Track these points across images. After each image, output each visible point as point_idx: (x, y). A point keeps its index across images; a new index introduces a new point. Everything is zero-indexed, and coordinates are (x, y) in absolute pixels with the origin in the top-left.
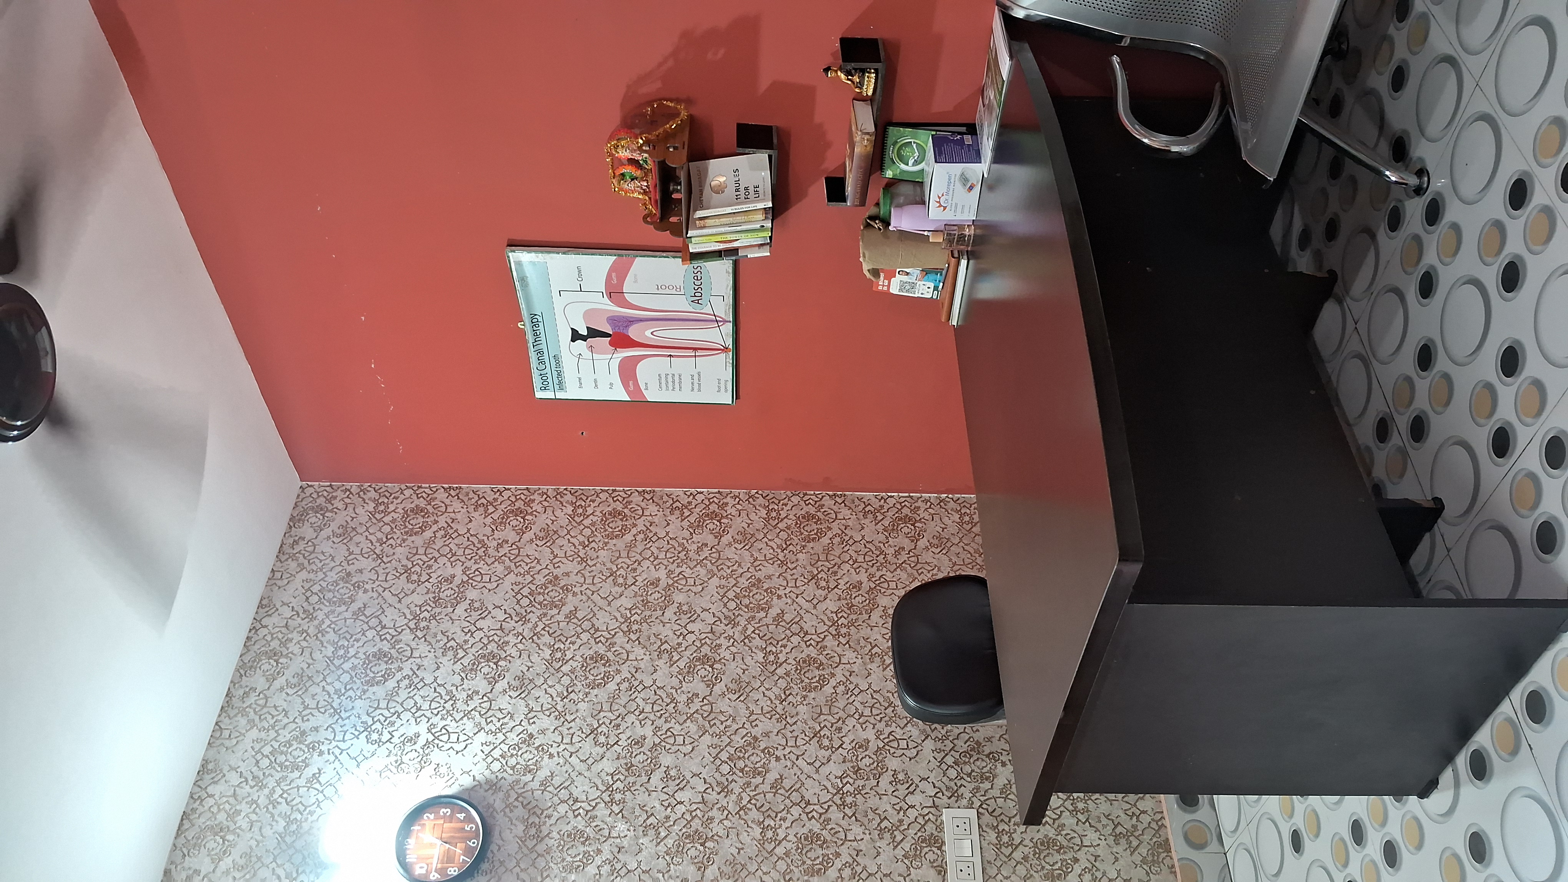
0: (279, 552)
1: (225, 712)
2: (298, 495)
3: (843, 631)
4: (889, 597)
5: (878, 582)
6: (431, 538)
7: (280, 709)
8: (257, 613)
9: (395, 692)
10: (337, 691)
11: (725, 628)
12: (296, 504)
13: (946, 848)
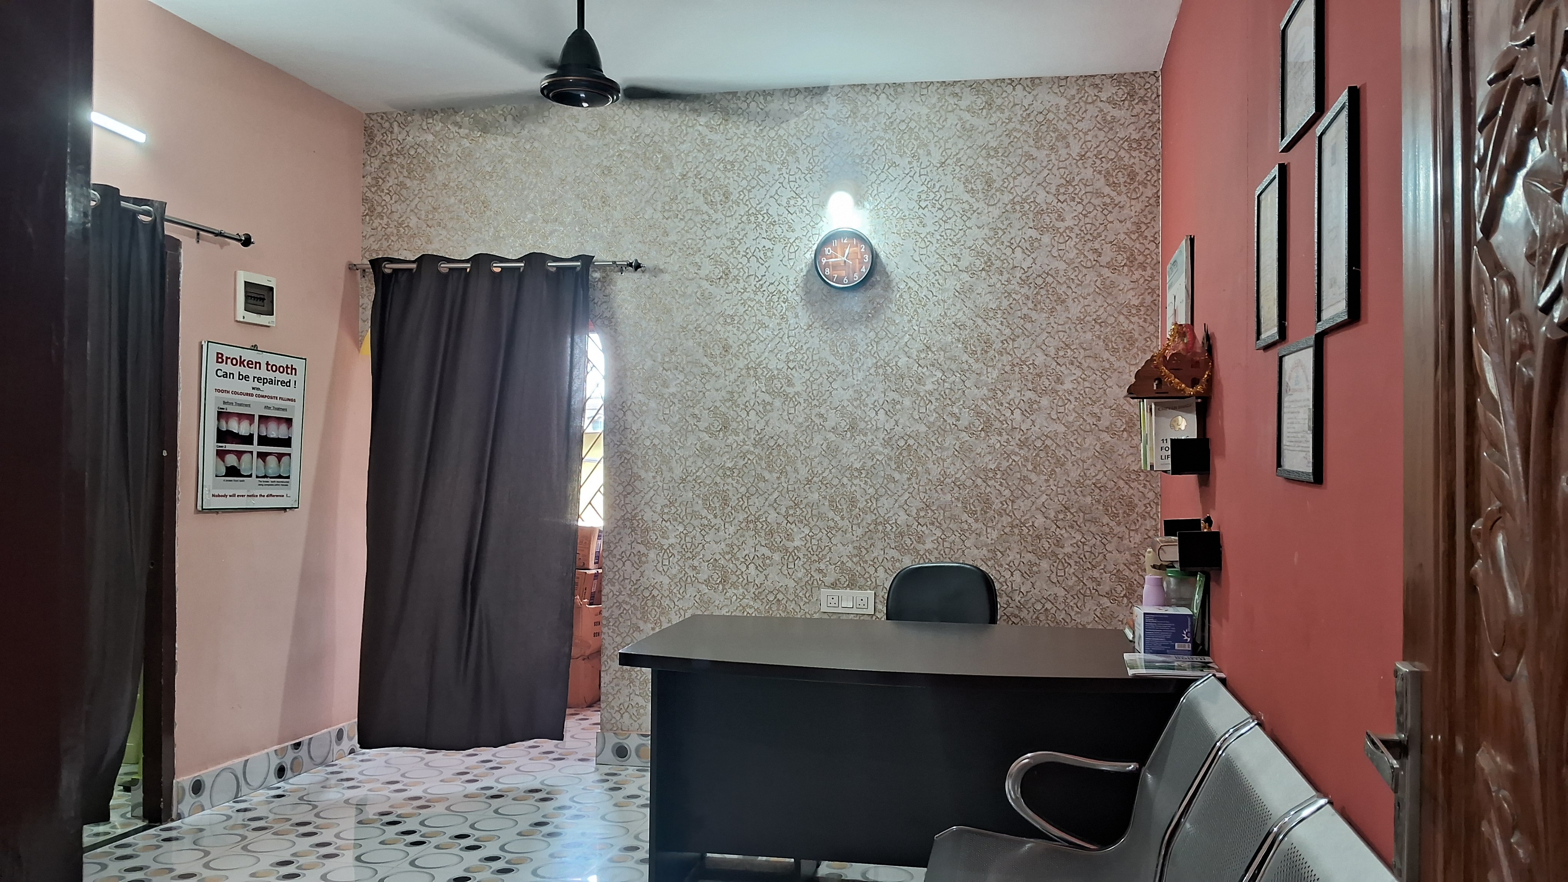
0: (1086, 76)
1: (941, 85)
2: (1146, 73)
3: (1016, 531)
4: (1049, 569)
5: (1064, 561)
6: (1103, 193)
7: (944, 123)
8: (1026, 79)
9: (960, 201)
10: (959, 160)
11: (1017, 439)
12: (1137, 73)
13: (848, 590)
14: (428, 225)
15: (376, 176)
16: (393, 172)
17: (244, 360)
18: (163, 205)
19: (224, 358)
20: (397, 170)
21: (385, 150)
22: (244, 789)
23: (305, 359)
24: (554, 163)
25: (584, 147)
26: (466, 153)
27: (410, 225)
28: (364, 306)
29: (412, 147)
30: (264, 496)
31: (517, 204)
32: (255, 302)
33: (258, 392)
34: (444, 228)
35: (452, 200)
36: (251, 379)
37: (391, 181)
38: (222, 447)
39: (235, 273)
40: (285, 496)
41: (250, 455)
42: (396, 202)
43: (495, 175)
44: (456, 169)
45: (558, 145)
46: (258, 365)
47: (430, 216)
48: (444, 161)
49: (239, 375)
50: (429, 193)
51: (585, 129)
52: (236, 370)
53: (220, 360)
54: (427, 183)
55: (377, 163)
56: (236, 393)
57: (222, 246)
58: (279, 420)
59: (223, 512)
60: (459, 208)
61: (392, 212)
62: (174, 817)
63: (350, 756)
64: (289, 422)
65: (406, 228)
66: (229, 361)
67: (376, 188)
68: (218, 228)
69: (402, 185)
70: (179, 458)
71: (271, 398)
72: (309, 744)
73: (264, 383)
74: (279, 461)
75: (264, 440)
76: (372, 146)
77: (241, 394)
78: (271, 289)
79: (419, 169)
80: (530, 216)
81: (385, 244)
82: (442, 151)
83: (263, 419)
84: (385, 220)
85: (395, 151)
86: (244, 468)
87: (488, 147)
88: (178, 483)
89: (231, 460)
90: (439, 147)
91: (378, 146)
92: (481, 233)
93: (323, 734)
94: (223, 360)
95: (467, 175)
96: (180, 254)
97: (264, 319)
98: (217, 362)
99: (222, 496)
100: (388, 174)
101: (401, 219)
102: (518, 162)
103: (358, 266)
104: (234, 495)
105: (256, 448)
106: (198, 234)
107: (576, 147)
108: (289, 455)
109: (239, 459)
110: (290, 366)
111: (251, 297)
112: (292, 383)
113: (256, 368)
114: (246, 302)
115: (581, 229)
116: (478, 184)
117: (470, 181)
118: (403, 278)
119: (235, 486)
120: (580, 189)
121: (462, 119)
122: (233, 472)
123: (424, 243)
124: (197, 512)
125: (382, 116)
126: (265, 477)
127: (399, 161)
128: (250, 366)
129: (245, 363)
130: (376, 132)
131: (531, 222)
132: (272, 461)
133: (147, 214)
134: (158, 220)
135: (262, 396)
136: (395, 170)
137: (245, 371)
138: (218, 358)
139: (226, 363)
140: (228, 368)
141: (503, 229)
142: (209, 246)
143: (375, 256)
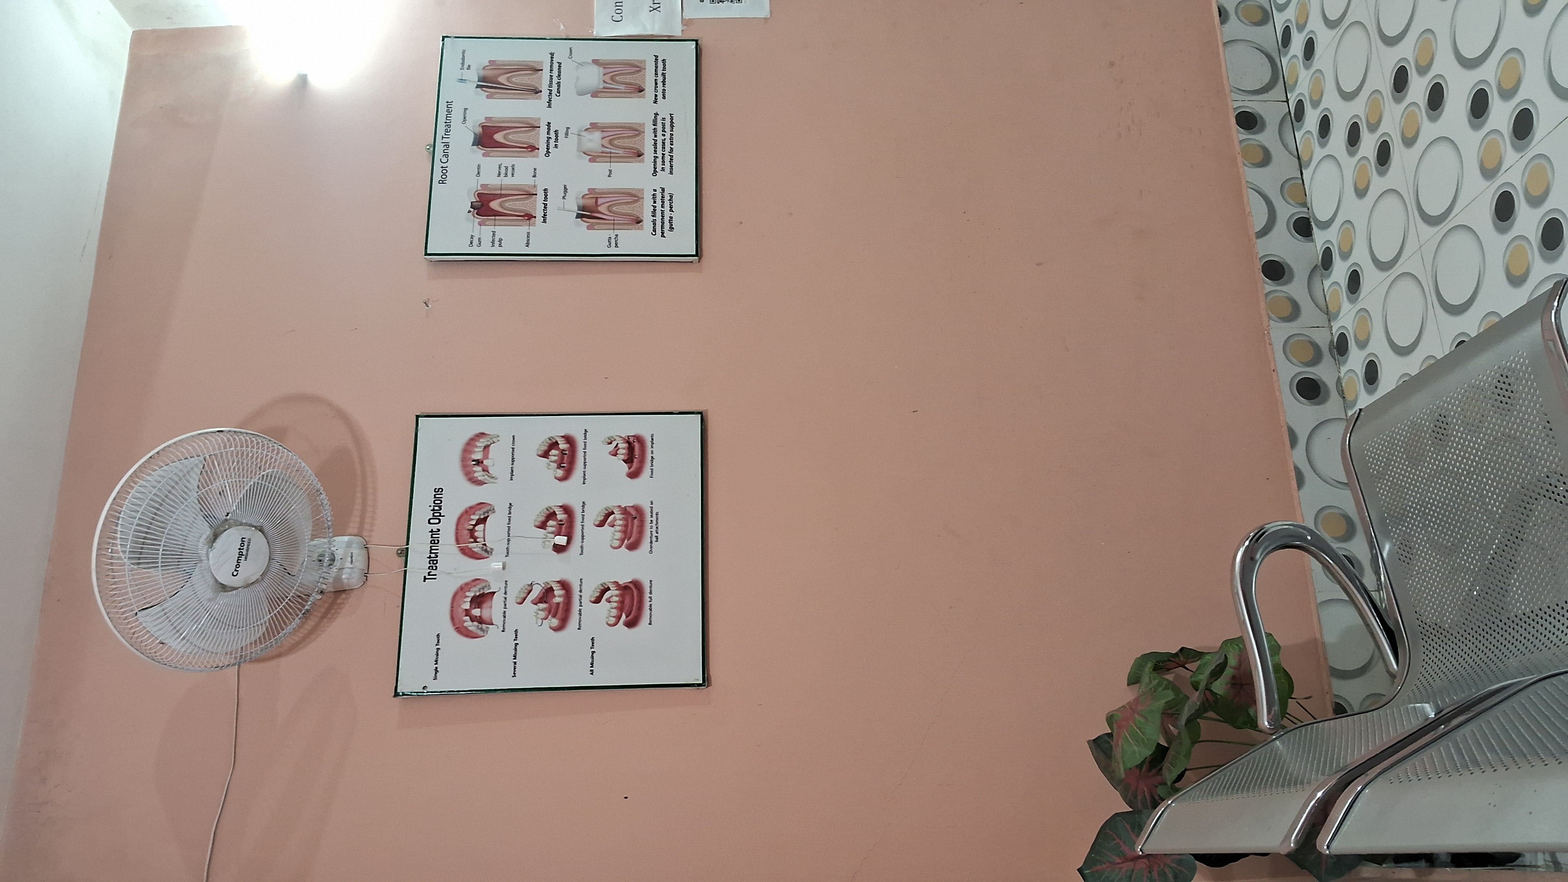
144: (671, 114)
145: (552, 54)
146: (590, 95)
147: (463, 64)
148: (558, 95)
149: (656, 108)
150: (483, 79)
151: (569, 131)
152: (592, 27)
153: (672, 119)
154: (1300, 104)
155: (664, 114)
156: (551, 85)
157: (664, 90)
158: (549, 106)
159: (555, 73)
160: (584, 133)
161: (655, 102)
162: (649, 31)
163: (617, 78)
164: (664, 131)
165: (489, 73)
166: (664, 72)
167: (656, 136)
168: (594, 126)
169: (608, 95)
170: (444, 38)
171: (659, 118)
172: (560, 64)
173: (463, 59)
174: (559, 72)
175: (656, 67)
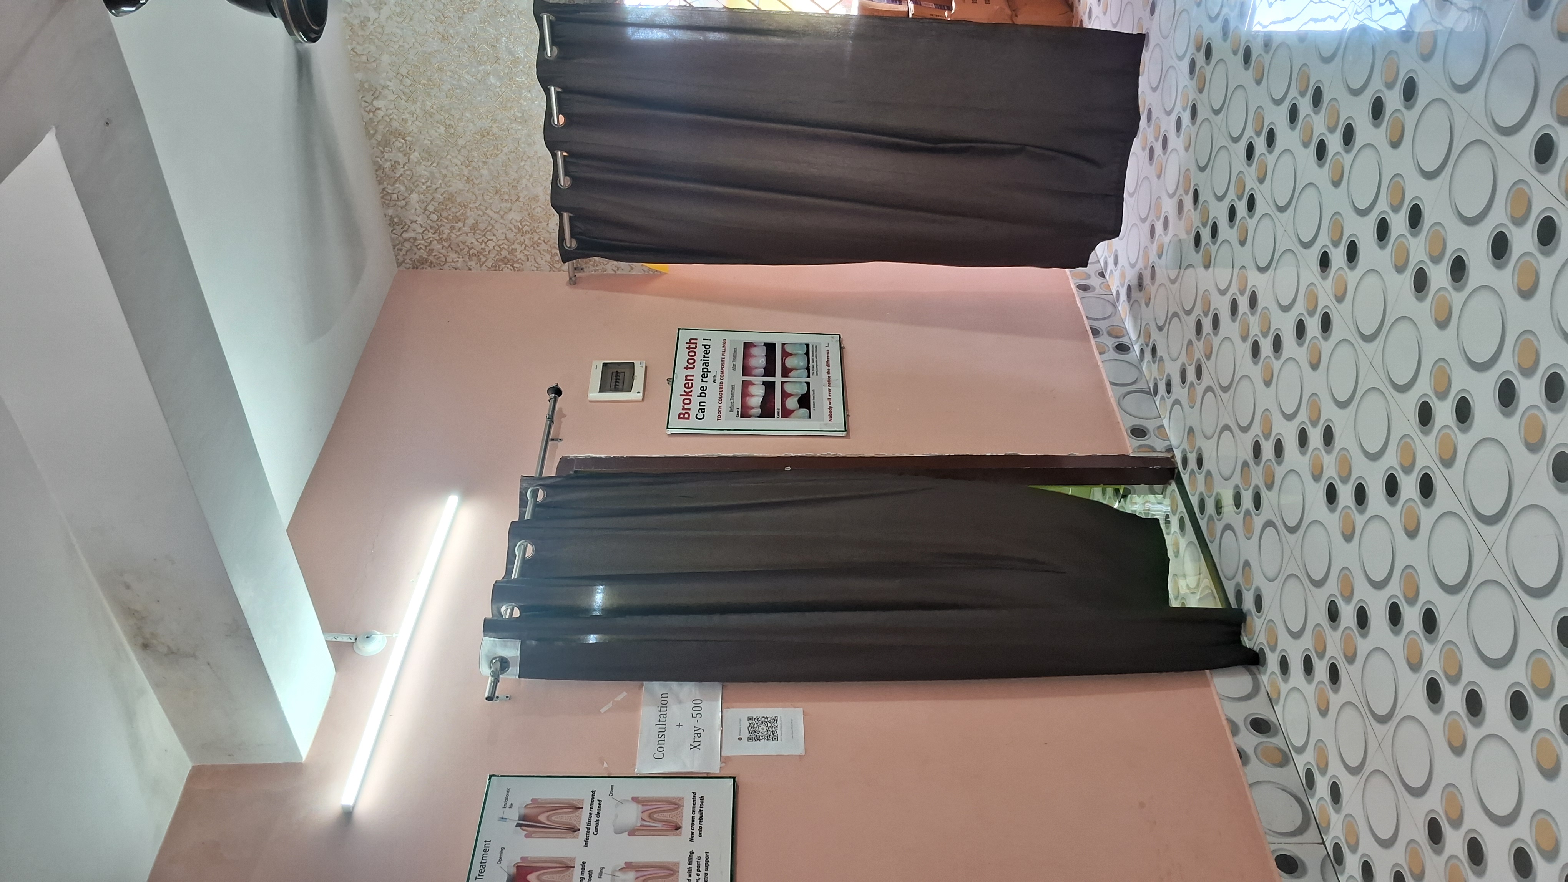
14: (517, 200)
15: (467, 257)
16: (461, 238)
17: (685, 391)
18: (524, 479)
19: (684, 412)
20: (458, 234)
21: (436, 246)
22: (1141, 385)
23: (679, 330)
24: (424, 49)
25: (398, 10)
26: (427, 156)
27: (519, 219)
28: (616, 269)
29: (428, 217)
30: (829, 370)
31: (480, 95)
32: (621, 381)
33: (718, 377)
34: (518, 182)
35: (485, 172)
36: (704, 384)
37: (471, 240)
38: (778, 412)
39: (591, 401)
40: (827, 348)
41: (785, 384)
42: (494, 235)
43: (448, 122)
44: (447, 167)
45: (401, 43)
46: (689, 378)
47: (507, 197)
48: (440, 182)
49: (701, 396)
50: (480, 198)
51: (375, 9)
52: (695, 399)
53: (686, 416)
54: (469, 201)
55: (453, 256)
56: (720, 400)
57: (564, 416)
58: (746, 356)
59: (848, 410)
60: (493, 165)
61: (506, 239)
62: (1169, 456)
63: (1107, 277)
64: (747, 346)
65: (523, 224)
66: (686, 407)
67: (481, 257)
68: (543, 421)
69: (474, 228)
70: (793, 455)
71: (723, 364)
72: (1094, 319)
73: (708, 371)
74: (791, 355)
75: (769, 370)
76: (434, 261)
77: (721, 394)
78: (605, 365)
79: (453, 209)
80: (492, 80)
81: (543, 246)
82: (429, 184)
83: (746, 371)
84: (515, 246)
85: (436, 236)
86: (801, 390)
87: (416, 130)
88: (818, 455)
89: (792, 403)
90: (424, 187)
91: (433, 254)
92: (520, 139)
93: (1082, 304)
94: (686, 413)
95: (453, 154)
96: (577, 459)
97: (639, 372)
98: (688, 418)
99: (830, 412)
100: (464, 243)
101: (513, 229)
102: (429, 94)
103: (571, 275)
104: (829, 400)
105: (778, 379)
106: (552, 440)
107: (400, 20)
108: (783, 344)
109: (791, 395)
110: (688, 345)
111: (616, 385)
112: (705, 342)
113: (692, 380)
114: (622, 390)
115: (502, 14)
116: (461, 142)
117: (459, 151)
118: (581, 227)
119: (819, 399)
120: (452, 16)
121: (386, 160)
122: (804, 401)
123: (539, 204)
124: (848, 436)
125: (398, 250)
126: (808, 369)
127: (447, 232)
128: (690, 385)
129: (688, 390)
130: (417, 257)
131: (499, 78)
132: (790, 362)
133: (535, 494)
134: (541, 482)
135: (722, 373)
136: (457, 236)
137: (696, 391)
138: (684, 418)
139: (689, 409)
140: (694, 408)
141: (512, 112)
142: (565, 428)
143: (558, 258)
144: (706, 853)
145: (593, 792)
146: (627, 833)
147: (506, 802)
148: (595, 833)
149: (691, 846)
150: (523, 818)
151: (604, 870)
152: (634, 765)
153: (707, 857)
154: (1337, 847)
155: (699, 852)
156: (589, 823)
157: (701, 828)
158: (586, 845)
159: (595, 811)
160: (618, 874)
161: (691, 840)
162: (689, 768)
163: (655, 816)
164: (698, 870)
165: (529, 811)
166: (701, 809)
167: (690, 876)
168: (629, 866)
169: (646, 833)
170: (490, 777)
171: (695, 857)
172: (600, 801)
173: (507, 797)
174: (599, 810)
175: (694, 804)
